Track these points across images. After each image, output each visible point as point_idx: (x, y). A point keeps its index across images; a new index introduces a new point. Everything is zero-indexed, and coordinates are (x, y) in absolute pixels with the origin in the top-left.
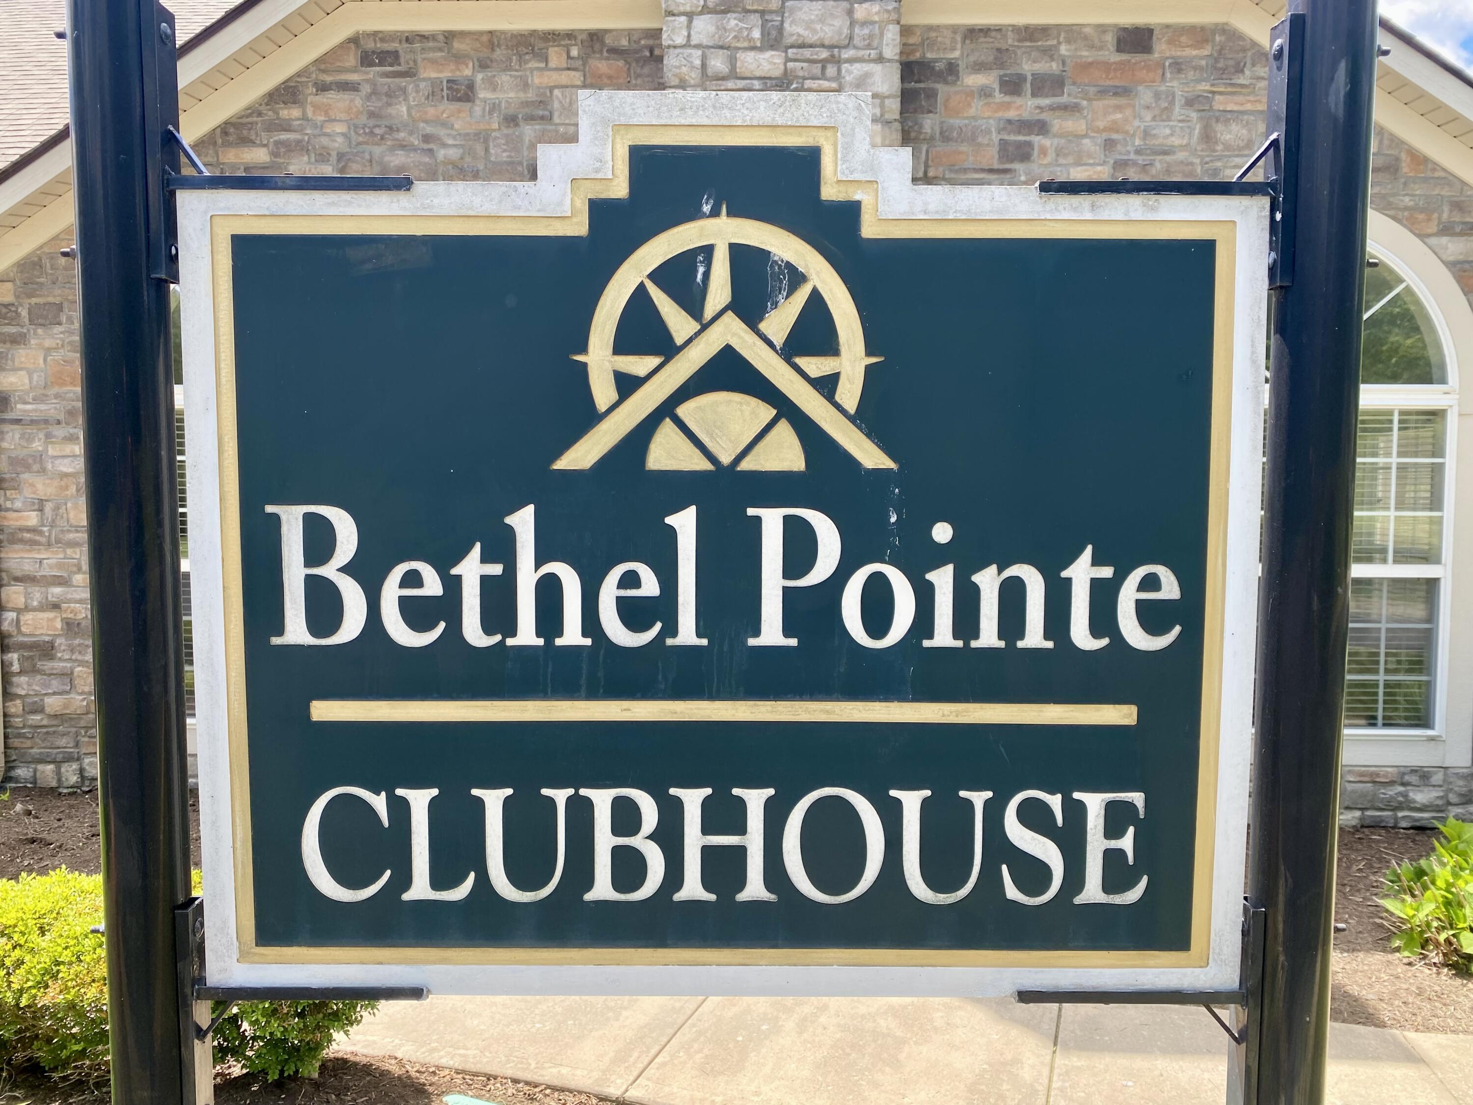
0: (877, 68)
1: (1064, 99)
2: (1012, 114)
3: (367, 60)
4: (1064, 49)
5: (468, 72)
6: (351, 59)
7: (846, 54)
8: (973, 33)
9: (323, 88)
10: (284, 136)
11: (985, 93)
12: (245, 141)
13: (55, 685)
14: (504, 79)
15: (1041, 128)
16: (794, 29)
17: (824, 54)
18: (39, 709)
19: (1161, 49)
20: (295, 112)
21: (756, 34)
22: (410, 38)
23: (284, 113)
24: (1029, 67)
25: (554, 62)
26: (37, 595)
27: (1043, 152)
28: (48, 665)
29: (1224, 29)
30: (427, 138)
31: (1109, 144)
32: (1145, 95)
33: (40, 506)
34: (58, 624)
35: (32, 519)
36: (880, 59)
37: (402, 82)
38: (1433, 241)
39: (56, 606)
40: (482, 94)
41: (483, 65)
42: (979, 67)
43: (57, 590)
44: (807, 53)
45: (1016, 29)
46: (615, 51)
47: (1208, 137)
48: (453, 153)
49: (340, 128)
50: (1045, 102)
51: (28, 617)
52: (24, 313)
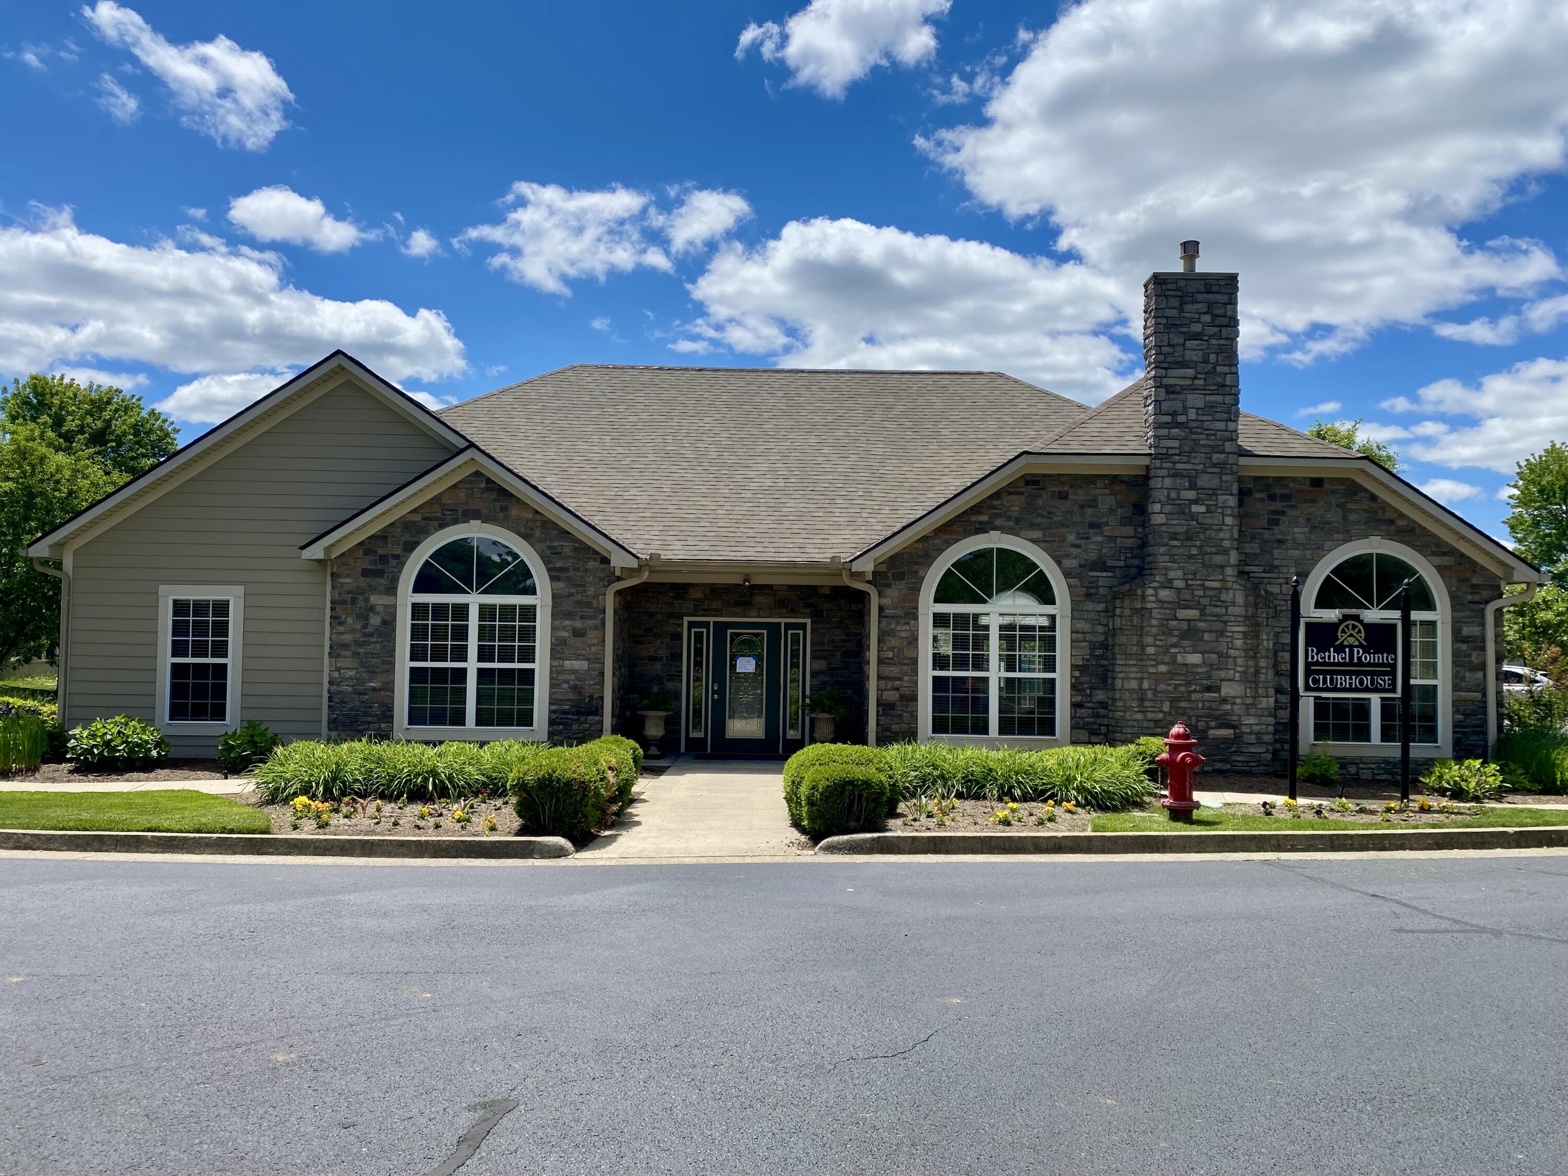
0: (1230, 497)
1: (1291, 503)
2: (1272, 508)
3: (1027, 483)
4: (1291, 485)
5: (1066, 488)
6: (1022, 484)
7: (1219, 492)
8: (1257, 479)
9: (1010, 494)
10: (995, 511)
11: (1262, 500)
12: (980, 513)
13: (896, 720)
14: (1080, 491)
15: (1283, 513)
16: (1200, 483)
17: (1211, 492)
18: (889, 730)
19: (1327, 486)
20: (999, 502)
21: (1187, 484)
22: (1044, 476)
23: (995, 503)
24: (1279, 491)
25: (1099, 485)
26: (890, 685)
27: (1284, 522)
28: (893, 712)
29: (1350, 480)
30: (1050, 513)
31: (1308, 520)
32: (1321, 503)
33: (892, 649)
34: (898, 696)
35: (890, 654)
36: (1231, 495)
37: (1040, 492)
38: (1429, 558)
39: (897, 689)
40: (1071, 497)
41: (1072, 486)
42: (1260, 491)
43: (898, 682)
44: (1205, 491)
45: (1273, 477)
46: (1123, 482)
47: (1345, 518)
48: (1060, 519)
49: (1017, 509)
50: (1284, 504)
51: (885, 693)
52: (890, 575)
